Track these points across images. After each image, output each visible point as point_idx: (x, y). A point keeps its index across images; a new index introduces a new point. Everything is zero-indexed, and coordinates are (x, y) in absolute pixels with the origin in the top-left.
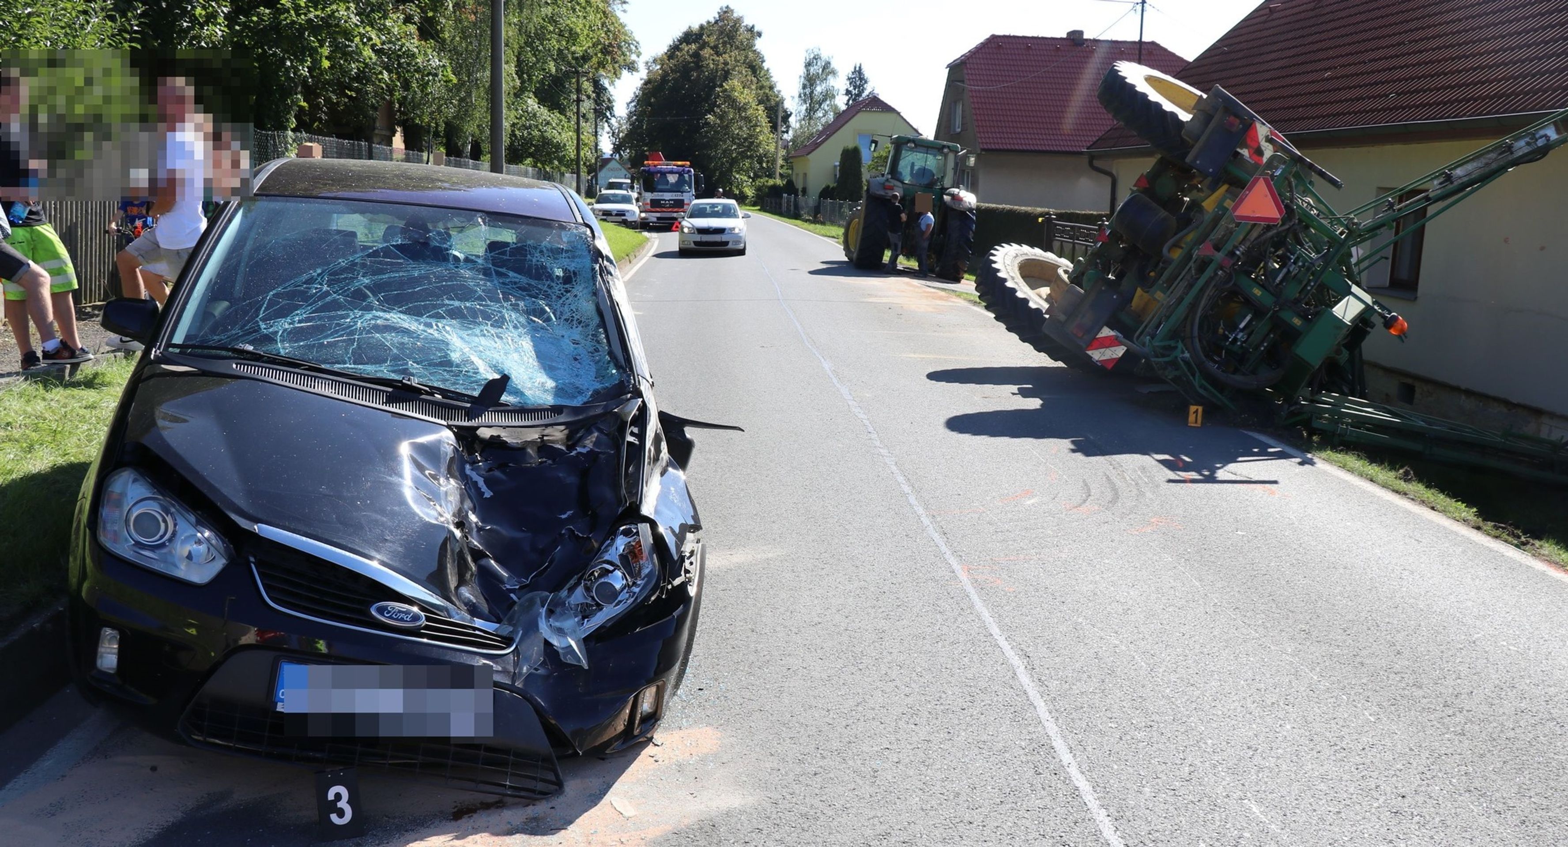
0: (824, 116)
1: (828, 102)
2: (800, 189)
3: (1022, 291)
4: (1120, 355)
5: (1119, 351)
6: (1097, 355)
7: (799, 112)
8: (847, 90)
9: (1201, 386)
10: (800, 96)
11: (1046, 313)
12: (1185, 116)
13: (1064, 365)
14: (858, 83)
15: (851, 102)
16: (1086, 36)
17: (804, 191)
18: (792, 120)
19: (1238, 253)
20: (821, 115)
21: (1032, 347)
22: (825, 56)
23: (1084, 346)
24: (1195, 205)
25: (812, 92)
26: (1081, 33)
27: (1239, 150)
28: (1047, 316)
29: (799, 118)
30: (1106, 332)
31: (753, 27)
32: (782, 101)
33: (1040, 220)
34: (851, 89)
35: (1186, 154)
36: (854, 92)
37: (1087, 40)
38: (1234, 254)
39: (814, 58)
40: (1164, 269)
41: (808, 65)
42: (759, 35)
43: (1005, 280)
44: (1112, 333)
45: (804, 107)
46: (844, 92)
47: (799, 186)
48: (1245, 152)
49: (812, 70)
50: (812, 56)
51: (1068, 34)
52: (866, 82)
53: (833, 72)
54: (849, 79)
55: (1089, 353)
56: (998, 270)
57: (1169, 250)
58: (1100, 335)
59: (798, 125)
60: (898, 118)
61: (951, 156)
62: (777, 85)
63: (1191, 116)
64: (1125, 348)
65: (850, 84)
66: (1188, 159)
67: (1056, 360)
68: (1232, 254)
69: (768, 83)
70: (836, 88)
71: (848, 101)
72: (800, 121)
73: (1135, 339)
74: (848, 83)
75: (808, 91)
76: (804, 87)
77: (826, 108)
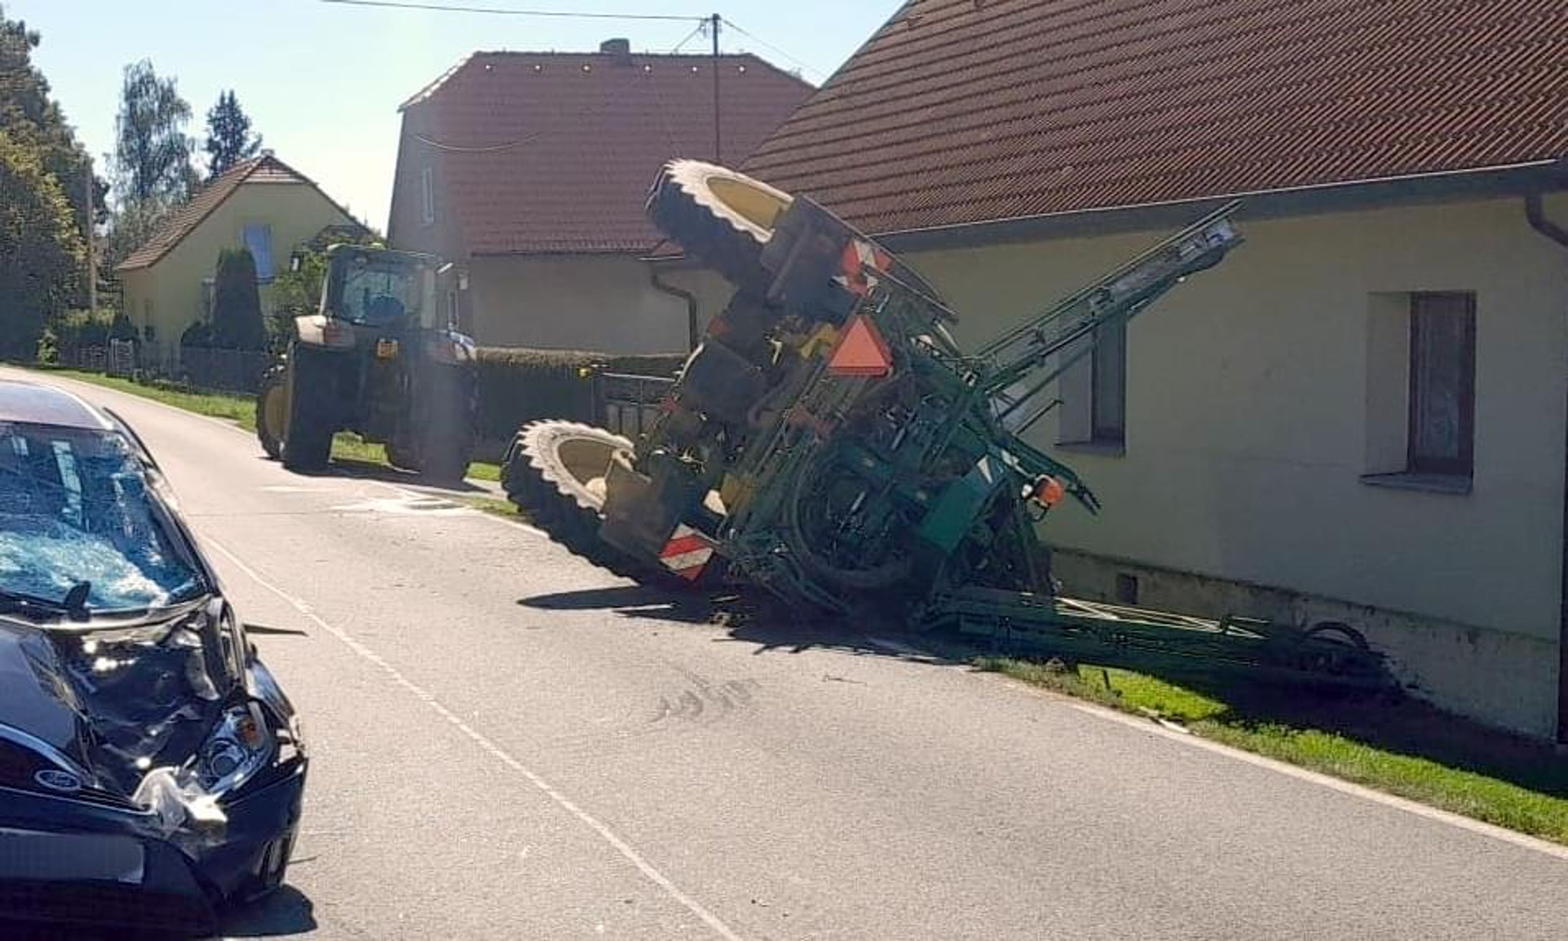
0: (169, 190)
1: (176, 164)
2: (142, 330)
3: (566, 485)
4: (705, 559)
5: (703, 556)
6: (674, 563)
7: (122, 184)
8: (210, 141)
9: (807, 588)
10: (120, 153)
11: (602, 512)
12: (763, 236)
13: (632, 583)
14: (230, 128)
15: (219, 163)
16: (633, 50)
17: (150, 331)
18: (109, 198)
19: (839, 415)
20: (164, 188)
21: (586, 561)
22: (161, 74)
23: (656, 552)
24: (789, 351)
25: (144, 145)
26: (625, 43)
27: (835, 278)
28: (603, 516)
29: (121, 195)
30: (683, 531)
31: (22, 25)
32: (88, 163)
33: (583, 371)
34: (218, 138)
35: (767, 287)
36: (223, 145)
37: (635, 55)
38: (835, 417)
39: (141, 81)
40: (752, 441)
41: (132, 94)
42: (35, 40)
43: (540, 471)
44: (690, 532)
45: (131, 174)
46: (205, 146)
47: (139, 321)
48: (843, 280)
49: (139, 102)
50: (137, 78)
51: (604, 45)
52: (245, 126)
53: (182, 109)
54: (212, 121)
55: (664, 560)
56: (530, 458)
57: (758, 416)
58: (676, 536)
59: (121, 209)
60: (315, 193)
61: (429, 275)
62: (77, 133)
63: (769, 235)
64: (710, 550)
65: (216, 128)
66: (771, 294)
67: (621, 576)
68: (832, 416)
69: (58, 131)
70: (188, 136)
71: (214, 162)
72: (126, 200)
73: (717, 535)
74: (211, 127)
75: (135, 143)
76: (128, 136)
77: (173, 174)
